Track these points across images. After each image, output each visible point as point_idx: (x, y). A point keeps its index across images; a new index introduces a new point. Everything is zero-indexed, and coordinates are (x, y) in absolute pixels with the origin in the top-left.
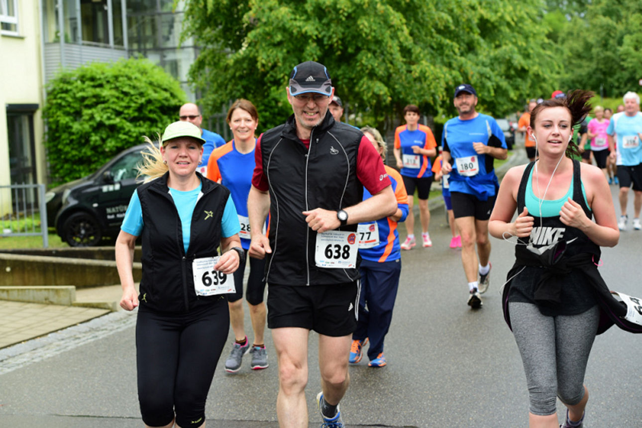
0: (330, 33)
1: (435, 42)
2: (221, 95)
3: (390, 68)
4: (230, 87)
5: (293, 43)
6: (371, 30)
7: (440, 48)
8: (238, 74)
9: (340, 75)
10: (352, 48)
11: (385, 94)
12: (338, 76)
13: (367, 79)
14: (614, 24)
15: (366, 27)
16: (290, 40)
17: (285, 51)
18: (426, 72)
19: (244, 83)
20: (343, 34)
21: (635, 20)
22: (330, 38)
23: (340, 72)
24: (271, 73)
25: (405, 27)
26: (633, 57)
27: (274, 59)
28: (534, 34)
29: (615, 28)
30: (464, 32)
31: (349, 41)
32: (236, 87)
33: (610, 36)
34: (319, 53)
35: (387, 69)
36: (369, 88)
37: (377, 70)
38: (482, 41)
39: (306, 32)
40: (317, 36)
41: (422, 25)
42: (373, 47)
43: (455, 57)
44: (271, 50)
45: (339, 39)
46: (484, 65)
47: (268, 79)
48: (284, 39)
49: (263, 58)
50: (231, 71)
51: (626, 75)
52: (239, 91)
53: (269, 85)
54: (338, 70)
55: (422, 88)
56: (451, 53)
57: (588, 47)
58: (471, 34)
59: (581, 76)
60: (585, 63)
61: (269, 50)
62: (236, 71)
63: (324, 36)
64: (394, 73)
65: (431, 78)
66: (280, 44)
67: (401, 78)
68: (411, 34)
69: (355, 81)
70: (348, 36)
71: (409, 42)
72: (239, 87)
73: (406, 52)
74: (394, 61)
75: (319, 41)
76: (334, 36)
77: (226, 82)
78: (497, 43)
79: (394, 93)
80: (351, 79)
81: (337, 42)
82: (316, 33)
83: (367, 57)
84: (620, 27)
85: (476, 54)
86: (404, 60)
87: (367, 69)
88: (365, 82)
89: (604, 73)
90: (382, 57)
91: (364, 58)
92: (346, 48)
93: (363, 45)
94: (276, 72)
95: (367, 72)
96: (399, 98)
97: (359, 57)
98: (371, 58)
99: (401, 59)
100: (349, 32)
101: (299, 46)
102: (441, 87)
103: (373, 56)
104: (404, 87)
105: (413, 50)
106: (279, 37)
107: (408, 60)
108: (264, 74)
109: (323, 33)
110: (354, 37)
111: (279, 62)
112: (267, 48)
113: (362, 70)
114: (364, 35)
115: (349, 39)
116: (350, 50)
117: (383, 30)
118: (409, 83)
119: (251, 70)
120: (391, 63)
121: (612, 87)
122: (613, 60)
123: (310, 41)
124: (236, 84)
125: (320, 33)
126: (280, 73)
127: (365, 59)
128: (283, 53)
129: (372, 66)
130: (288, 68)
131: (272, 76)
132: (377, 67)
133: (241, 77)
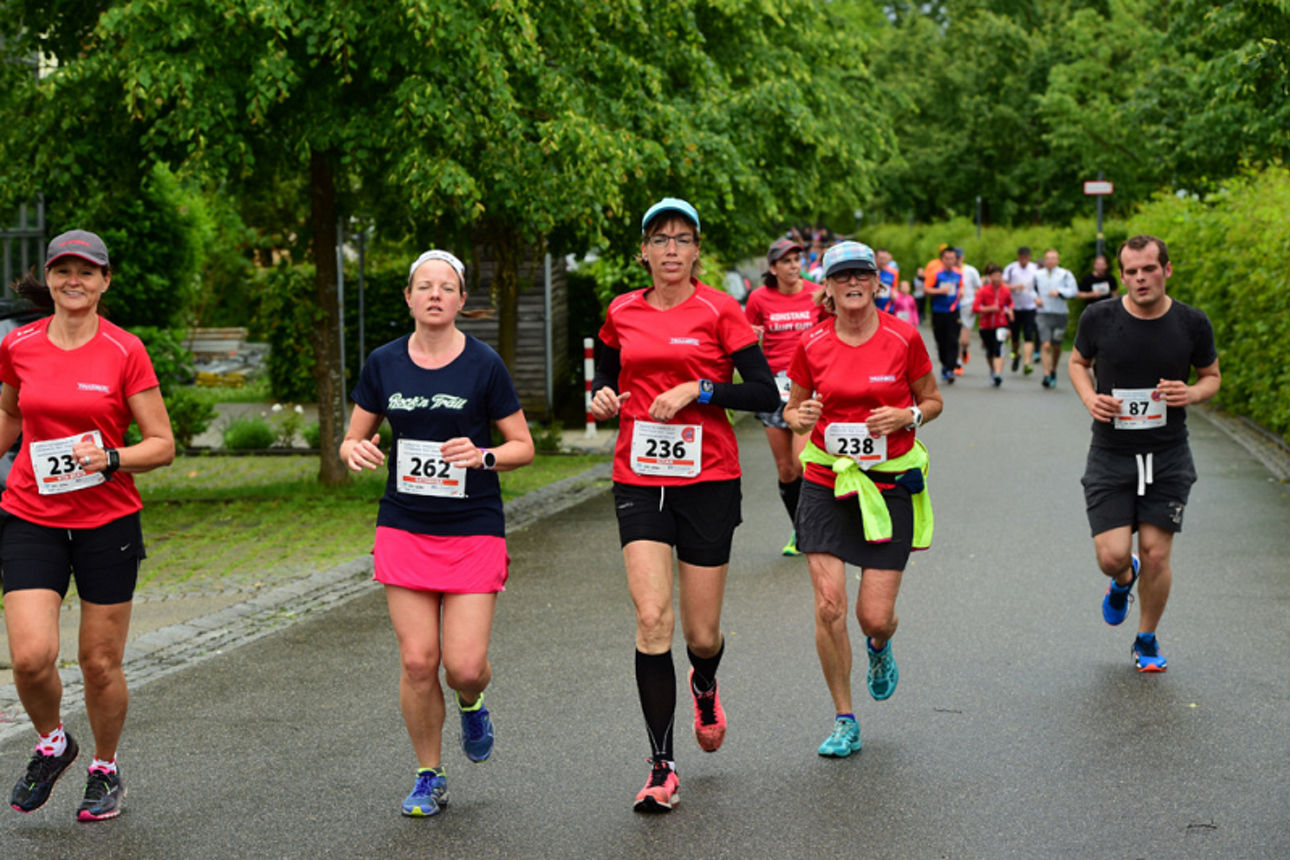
0: (326, 25)
1: (598, 61)
2: (17, 179)
3: (483, 125)
4: (41, 157)
5: (221, 48)
6: (436, 24)
7: (613, 79)
8: (65, 124)
9: (349, 139)
10: (381, 70)
11: (469, 196)
12: (342, 142)
13: (422, 154)
14: (1023, 34)
15: (422, 14)
16: (215, 38)
17: (200, 66)
18: (578, 140)
19: (84, 148)
20: (360, 28)
21: (1080, 24)
22: (324, 37)
23: (345, 133)
24: (159, 123)
25: (526, 20)
26: (1075, 123)
27: (170, 89)
28: (832, 52)
29: (1025, 46)
30: (663, 40)
31: (375, 49)
32: (57, 159)
33: (1009, 63)
34: (291, 77)
35: (474, 128)
36: (425, 176)
37: (449, 129)
38: (709, 64)
39: (260, 19)
40: (288, 30)
41: (566, 15)
42: (438, 68)
43: (650, 104)
44: (162, 63)
45: (349, 42)
46: (713, 127)
47: (150, 140)
48: (197, 36)
49: (139, 85)
50: (46, 115)
51: (1047, 166)
52: (67, 168)
53: (152, 155)
54: (343, 125)
55: (564, 184)
56: (641, 93)
57: (947, 92)
58: (683, 46)
59: (927, 164)
60: (936, 133)
61: (157, 63)
62: (62, 115)
63: (308, 32)
64: (492, 139)
65: (591, 156)
66: (186, 47)
67: (512, 152)
68: (541, 38)
69: (388, 156)
70: (372, 35)
71: (532, 61)
72: (68, 159)
73: (525, 84)
74: (492, 109)
75: (294, 46)
76: (335, 32)
77: (31, 144)
78: (739, 71)
79: (492, 193)
80: (377, 152)
81: (342, 49)
82: (287, 22)
83: (422, 94)
84: (1039, 43)
85: (694, 99)
86: (518, 106)
87: (422, 126)
88: (414, 162)
89: (988, 161)
90: (463, 95)
91: (416, 97)
92: (365, 68)
93: (412, 61)
94: (173, 124)
95: (423, 133)
96: (502, 207)
97: (401, 92)
98: (433, 95)
99: (513, 104)
100: (377, 26)
101: (238, 55)
102: (613, 182)
103: (439, 94)
104: (517, 178)
105: (541, 81)
106: (185, 30)
107: (529, 107)
108: (141, 128)
109: (305, 24)
110: (387, 39)
111: (184, 97)
112: (149, 57)
113: (409, 127)
114: (418, 35)
115: (375, 42)
116: (376, 74)
117: (469, 25)
118: (529, 167)
119: (102, 114)
120: (485, 112)
121: (1005, 195)
122: (1016, 128)
123: (270, 44)
124: (59, 151)
125: (295, 24)
126: (186, 128)
127: (418, 98)
128: (196, 74)
129: (436, 118)
130: (208, 112)
131: (160, 133)
132: (449, 122)
133: (76, 133)
